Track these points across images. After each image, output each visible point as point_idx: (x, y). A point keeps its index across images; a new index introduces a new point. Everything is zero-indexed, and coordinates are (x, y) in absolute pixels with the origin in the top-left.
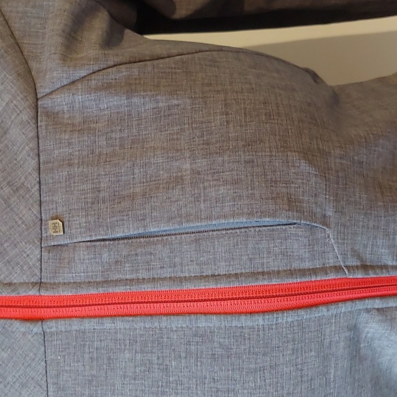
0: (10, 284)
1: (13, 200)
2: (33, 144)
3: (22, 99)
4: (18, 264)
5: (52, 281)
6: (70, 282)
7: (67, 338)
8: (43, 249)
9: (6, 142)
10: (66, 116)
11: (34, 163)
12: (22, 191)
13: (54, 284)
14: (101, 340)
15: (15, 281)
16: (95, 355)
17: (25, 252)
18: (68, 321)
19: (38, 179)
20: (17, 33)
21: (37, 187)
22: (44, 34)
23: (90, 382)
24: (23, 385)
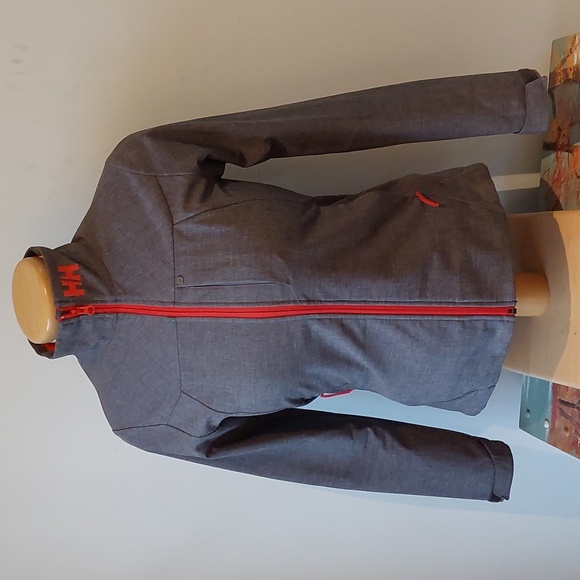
0: (163, 302)
1: (164, 267)
2: (171, 245)
3: (167, 225)
4: (166, 294)
5: (179, 302)
6: (186, 303)
7: (185, 325)
8: (175, 289)
9: (161, 242)
10: (185, 233)
11: (172, 252)
12: (167, 264)
14: (199, 326)
15: (165, 301)
17: (168, 289)
19: (173, 259)
20: (165, 194)
22: (176, 194)
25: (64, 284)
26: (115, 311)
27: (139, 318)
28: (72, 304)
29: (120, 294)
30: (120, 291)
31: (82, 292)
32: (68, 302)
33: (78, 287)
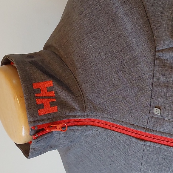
0: (133, 125)
1: (139, 94)
2: (151, 73)
3: (149, 51)
4: (138, 119)
5: (151, 129)
6: (159, 131)
7: (153, 149)
8: (150, 117)
9: (138, 67)
10: (169, 62)
11: (151, 81)
12: (143, 91)
13: (152, 130)
14: (168, 153)
15: (135, 124)
16: (164, 157)
17: (142, 116)
18: (155, 144)
19: (152, 89)
20: (148, 14)
21: (151, 91)
22: (162, 16)
23: (160, 165)
24: (132, 157)
25: (39, 102)
26: (84, 124)
27: (107, 132)
28: (46, 122)
29: (91, 110)
30: (91, 107)
31: (56, 109)
32: (42, 120)
33: (52, 104)
